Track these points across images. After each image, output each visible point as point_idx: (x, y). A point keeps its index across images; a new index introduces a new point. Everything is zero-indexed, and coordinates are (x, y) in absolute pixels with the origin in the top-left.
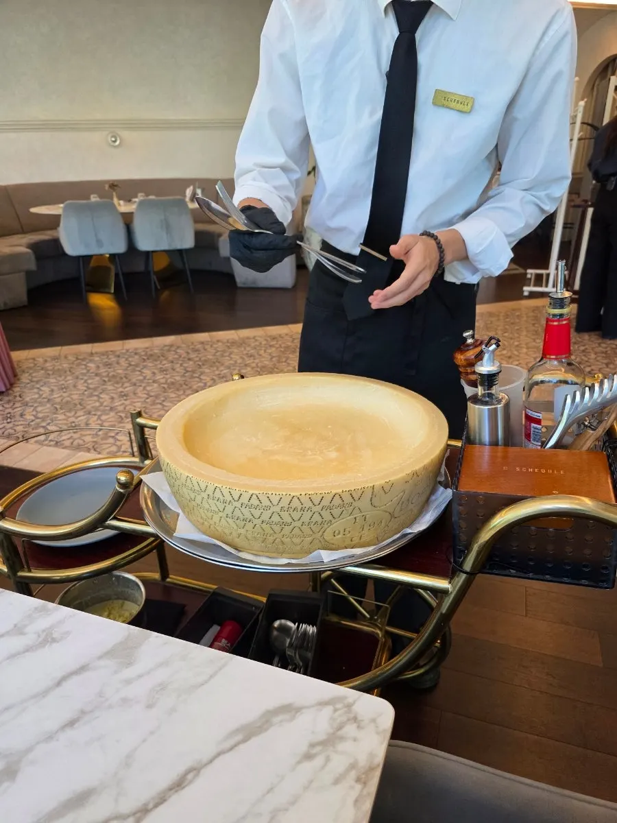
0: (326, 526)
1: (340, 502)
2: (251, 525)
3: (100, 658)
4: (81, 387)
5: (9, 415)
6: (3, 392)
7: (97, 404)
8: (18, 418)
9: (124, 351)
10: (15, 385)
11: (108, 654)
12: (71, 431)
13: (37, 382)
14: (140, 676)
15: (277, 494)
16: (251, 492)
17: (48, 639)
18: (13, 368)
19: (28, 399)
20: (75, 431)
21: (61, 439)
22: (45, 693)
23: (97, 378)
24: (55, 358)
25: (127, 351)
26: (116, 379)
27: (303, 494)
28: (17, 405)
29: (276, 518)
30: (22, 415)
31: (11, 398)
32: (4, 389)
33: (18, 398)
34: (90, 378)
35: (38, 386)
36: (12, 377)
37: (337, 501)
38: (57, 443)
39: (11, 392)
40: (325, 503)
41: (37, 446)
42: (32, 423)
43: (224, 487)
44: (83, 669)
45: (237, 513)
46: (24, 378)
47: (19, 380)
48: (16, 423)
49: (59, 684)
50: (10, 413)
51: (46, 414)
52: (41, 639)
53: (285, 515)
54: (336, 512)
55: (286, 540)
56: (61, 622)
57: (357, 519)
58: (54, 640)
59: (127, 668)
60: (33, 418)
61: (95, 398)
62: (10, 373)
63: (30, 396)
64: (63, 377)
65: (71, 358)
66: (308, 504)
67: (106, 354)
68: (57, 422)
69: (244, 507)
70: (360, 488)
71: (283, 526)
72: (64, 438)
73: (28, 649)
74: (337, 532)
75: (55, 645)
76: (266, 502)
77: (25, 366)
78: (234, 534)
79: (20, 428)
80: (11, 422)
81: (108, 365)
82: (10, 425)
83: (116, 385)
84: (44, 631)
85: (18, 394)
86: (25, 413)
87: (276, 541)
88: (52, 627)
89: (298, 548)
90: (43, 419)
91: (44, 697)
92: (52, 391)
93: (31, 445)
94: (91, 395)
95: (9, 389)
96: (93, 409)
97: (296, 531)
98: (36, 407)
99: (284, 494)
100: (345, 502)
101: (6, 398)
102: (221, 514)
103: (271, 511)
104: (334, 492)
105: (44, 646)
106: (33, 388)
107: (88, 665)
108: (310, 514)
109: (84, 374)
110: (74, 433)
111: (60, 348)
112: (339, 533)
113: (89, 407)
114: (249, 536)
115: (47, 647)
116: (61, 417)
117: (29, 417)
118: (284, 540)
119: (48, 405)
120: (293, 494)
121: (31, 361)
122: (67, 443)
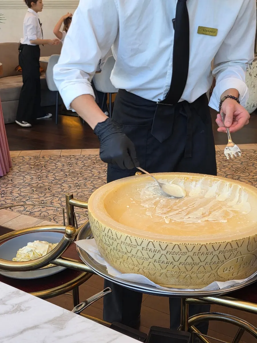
0: (220, 264)
1: (230, 248)
2: (172, 266)
3: (46, 323)
4: (51, 178)
5: (3, 192)
6: (1, 177)
7: (60, 190)
8: (8, 194)
9: (82, 156)
10: (10, 173)
11: (51, 322)
12: (41, 206)
13: (23, 172)
14: (66, 336)
15: (192, 244)
16: (174, 243)
17: (18, 309)
18: (9, 162)
19: (16, 183)
20: (43, 206)
21: (33, 211)
22: (14, 336)
23: (62, 173)
24: (36, 158)
25: (84, 156)
26: (74, 174)
27: (208, 243)
28: (9, 186)
29: (189, 260)
30: (11, 193)
31: (5, 181)
32: (2, 175)
33: (10, 182)
34: (57, 172)
35: (23, 175)
36: (8, 167)
37: (229, 247)
38: (31, 213)
39: (6, 177)
40: (222, 248)
41: (18, 214)
42: (17, 199)
43: (156, 241)
44: (35, 327)
45: (163, 258)
46: (16, 169)
47: (12, 169)
48: (7, 198)
49: (22, 332)
50: (4, 191)
51: (26, 194)
52: (14, 308)
53: (196, 258)
54: (227, 255)
55: (194, 276)
56: (26, 301)
57: (239, 259)
58: (21, 310)
59: (60, 330)
60: (18, 195)
61: (59, 186)
62: (7, 164)
63: (18, 180)
64: (40, 171)
65: (47, 159)
66: (211, 249)
67: (69, 157)
68: (32, 199)
69: (168, 254)
70: (242, 238)
71: (193, 265)
72: (36, 210)
73: (7, 313)
74: (226, 269)
75: (21, 312)
76: (184, 250)
77: (17, 161)
78: (158, 274)
79: (9, 201)
80: (3, 197)
81: (70, 164)
82: (3, 199)
83: (73, 178)
84: (16, 304)
85: (10, 179)
86: (13, 191)
87: (187, 277)
88: (21, 303)
89: (200, 280)
90: (24, 197)
91: (13, 338)
92: (32, 178)
93: (15, 213)
94: (56, 184)
95: (6, 175)
96: (56, 193)
97: (202, 269)
98: (21, 188)
99: (196, 244)
100: (233, 248)
101: (3, 181)
102: (150, 260)
103: (187, 256)
104: (227, 241)
105: (16, 313)
106: (20, 175)
107: (38, 325)
108: (212, 256)
109: (54, 170)
110: (43, 207)
111: (40, 151)
112: (226, 270)
113: (54, 192)
114: (168, 274)
115: (17, 313)
116: (35, 196)
117: (15, 194)
118: (193, 275)
119: (28, 188)
120: (202, 244)
121: (21, 158)
122: (37, 214)
